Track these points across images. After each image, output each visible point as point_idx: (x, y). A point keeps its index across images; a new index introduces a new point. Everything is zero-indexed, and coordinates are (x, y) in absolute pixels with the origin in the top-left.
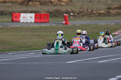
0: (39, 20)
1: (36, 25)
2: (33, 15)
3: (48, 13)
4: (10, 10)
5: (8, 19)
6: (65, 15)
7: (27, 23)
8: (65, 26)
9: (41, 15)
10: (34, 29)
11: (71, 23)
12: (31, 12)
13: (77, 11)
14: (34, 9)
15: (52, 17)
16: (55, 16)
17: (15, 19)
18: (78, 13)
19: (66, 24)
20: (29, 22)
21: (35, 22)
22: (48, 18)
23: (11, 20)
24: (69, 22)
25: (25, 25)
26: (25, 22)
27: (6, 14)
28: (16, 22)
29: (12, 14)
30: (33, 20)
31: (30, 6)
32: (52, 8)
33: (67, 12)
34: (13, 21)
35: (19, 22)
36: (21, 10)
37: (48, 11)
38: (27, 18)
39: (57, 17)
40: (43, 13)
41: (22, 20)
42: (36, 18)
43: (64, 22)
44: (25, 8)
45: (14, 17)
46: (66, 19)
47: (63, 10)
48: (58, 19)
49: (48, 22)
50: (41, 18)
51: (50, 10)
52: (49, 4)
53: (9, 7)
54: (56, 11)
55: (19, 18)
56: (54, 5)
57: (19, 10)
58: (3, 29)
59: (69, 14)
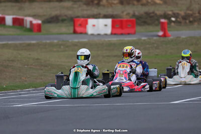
0: (120, 31)
1: (115, 39)
2: (109, 21)
3: (134, 19)
4: (70, 13)
5: (66, 29)
6: (163, 20)
7: (99, 35)
8: (162, 39)
9: (121, 22)
10: (111, 46)
11: (173, 34)
12: (106, 17)
13: (182, 13)
14: (109, 11)
15: (140, 25)
16: (145, 23)
17: (78, 29)
18: (184, 18)
19: (165, 35)
20: (102, 33)
21: (112, 34)
22: (133, 27)
23: (72, 31)
24: (170, 33)
25: (96, 39)
26: (96, 33)
27: (63, 21)
28: (81, 33)
29: (73, 20)
30: (109, 30)
31: (104, 6)
32: (139, 10)
34: (75, 32)
35: (86, 33)
36: (89, 13)
37: (134, 15)
38: (100, 26)
39: (149, 24)
40: (125, 18)
41: (90, 30)
42: (113, 26)
43: (161, 33)
44: (95, 11)
45: (77, 24)
46: (163, 28)
47: (158, 13)
48: (151, 28)
49: (134, 33)
50: (122, 27)
51: (137, 13)
52: (135, 3)
53: (68, 8)
54: (147, 13)
55: (85, 27)
56: (143, 5)
57: (85, 12)
58: (59, 45)
59: (169, 19)
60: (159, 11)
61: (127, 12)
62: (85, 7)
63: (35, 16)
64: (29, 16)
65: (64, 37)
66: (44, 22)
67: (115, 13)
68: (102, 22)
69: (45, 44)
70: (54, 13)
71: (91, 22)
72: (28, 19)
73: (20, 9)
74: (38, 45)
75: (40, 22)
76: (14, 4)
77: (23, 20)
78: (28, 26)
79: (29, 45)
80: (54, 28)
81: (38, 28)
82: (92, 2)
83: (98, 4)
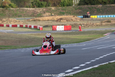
1: (65, 32)
2: (63, 26)
4: (51, 24)
5: (50, 29)
6: (80, 26)
8: (80, 32)
12: (62, 25)
13: (86, 24)
14: (63, 23)
15: (73, 27)
20: (61, 30)
21: (64, 30)
23: (52, 29)
24: (82, 30)
26: (59, 30)
27: (49, 27)
28: (55, 30)
29: (52, 26)
30: (63, 29)
31: (61, 22)
32: (72, 23)
33: (80, 25)
35: (56, 30)
37: (71, 25)
39: (75, 27)
40: (68, 25)
42: (65, 28)
43: (79, 30)
44: (59, 23)
47: (78, 24)
49: (71, 30)
51: (72, 24)
52: (71, 21)
54: (75, 24)
56: (73, 21)
57: (56, 24)
59: (82, 25)
62: (56, 22)
64: (39, 25)
67: (65, 24)
68: (61, 27)
71: (58, 27)
73: (36, 23)
75: (42, 27)
76: (34, 22)
77: (37, 26)
78: (39, 28)
79: (39, 34)
80: (46, 29)
81: (42, 29)
82: (58, 20)
83: (60, 21)
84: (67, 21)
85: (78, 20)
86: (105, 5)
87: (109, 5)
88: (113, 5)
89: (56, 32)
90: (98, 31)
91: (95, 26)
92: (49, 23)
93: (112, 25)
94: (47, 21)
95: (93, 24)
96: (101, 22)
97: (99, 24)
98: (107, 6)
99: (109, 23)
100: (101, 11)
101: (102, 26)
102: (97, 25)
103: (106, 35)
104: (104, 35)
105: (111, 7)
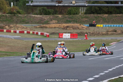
0: (73, 37)
1: (71, 40)
2: (69, 34)
3: (77, 34)
4: (58, 32)
5: (57, 36)
6: (86, 34)
8: (86, 40)
9: (73, 34)
10: (70, 41)
11: (89, 38)
12: (68, 33)
13: (92, 32)
14: (70, 31)
15: (79, 35)
16: (80, 35)
18: (92, 34)
19: (86, 39)
21: (70, 38)
22: (77, 36)
23: (58, 37)
24: (88, 38)
25: (66, 39)
26: (66, 38)
27: (56, 34)
28: (61, 38)
29: (59, 34)
30: (69, 37)
31: (68, 30)
32: (79, 31)
33: (87, 33)
34: (59, 37)
35: (63, 38)
36: (64, 31)
37: (77, 33)
38: (67, 36)
39: (82, 35)
41: (64, 37)
42: (71, 36)
43: (85, 38)
44: (65, 31)
45: (60, 35)
46: (86, 36)
47: (84, 32)
48: (82, 37)
49: (77, 38)
50: (73, 36)
51: (78, 32)
52: (77, 29)
53: (57, 30)
54: (81, 32)
55: (62, 36)
56: (80, 29)
57: (62, 32)
58: (54, 41)
59: (88, 34)
60: (85, 31)
61: (75, 32)
62: (62, 30)
63: (47, 32)
64: (45, 32)
65: (56, 39)
66: (50, 34)
67: (72, 32)
68: (67, 34)
69: (50, 41)
70: (53, 31)
71: (64, 34)
72: (45, 33)
73: (43, 30)
74: (48, 41)
75: (49, 34)
76: (41, 29)
77: (44, 33)
78: (45, 35)
79: (45, 41)
80: (53, 36)
81: (48, 36)
82: (64, 28)
83: (66, 29)
84: (73, 29)
85: (84, 29)
86: (110, 14)
87: (115, 15)
88: (119, 15)
89: (62, 40)
90: (104, 40)
91: (101, 35)
92: (56, 30)
93: (118, 34)
94: (54, 29)
95: (99, 33)
96: (107, 31)
97: (105, 33)
98: (113, 16)
99: (115, 33)
100: (107, 20)
101: (108, 35)
102: (103, 34)
103: (112, 44)
104: (110, 44)
105: (116, 16)
